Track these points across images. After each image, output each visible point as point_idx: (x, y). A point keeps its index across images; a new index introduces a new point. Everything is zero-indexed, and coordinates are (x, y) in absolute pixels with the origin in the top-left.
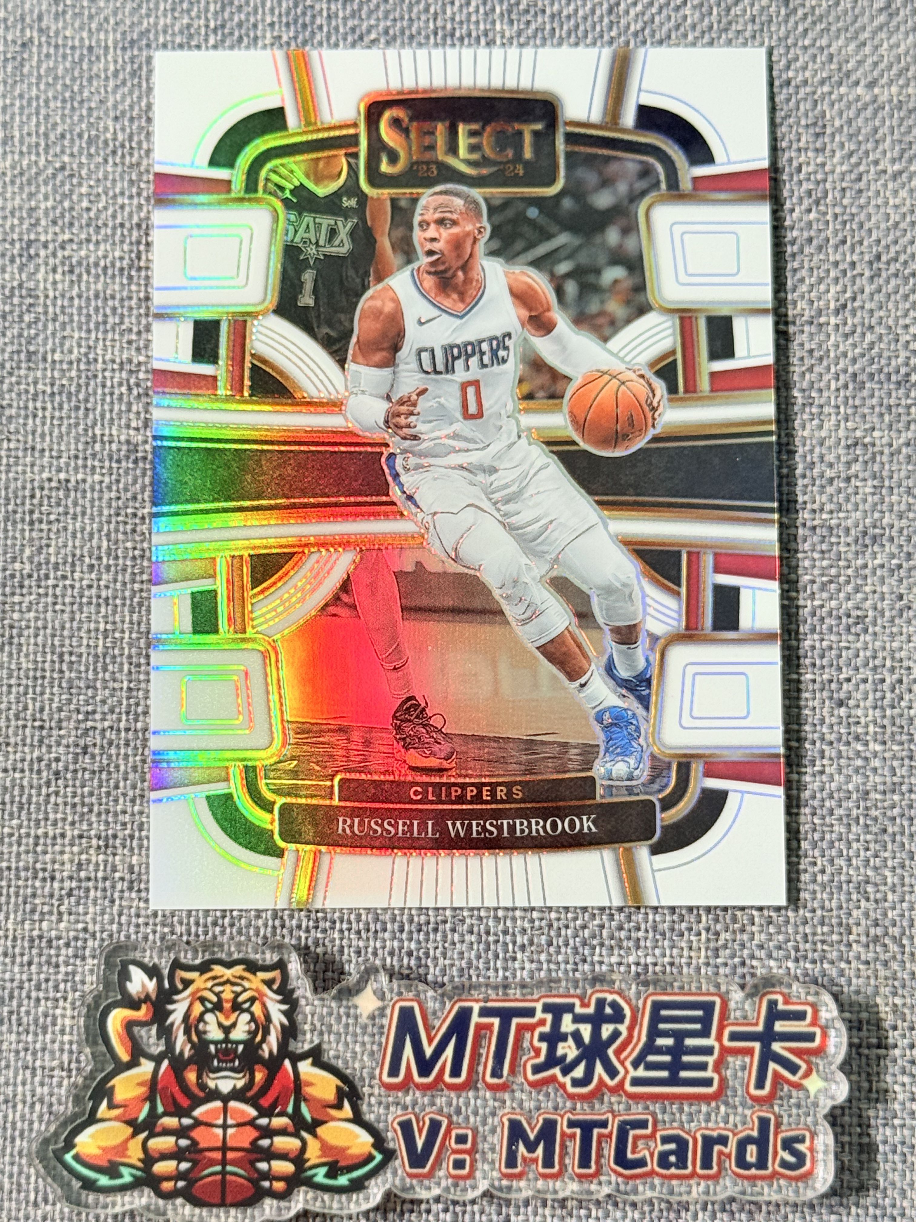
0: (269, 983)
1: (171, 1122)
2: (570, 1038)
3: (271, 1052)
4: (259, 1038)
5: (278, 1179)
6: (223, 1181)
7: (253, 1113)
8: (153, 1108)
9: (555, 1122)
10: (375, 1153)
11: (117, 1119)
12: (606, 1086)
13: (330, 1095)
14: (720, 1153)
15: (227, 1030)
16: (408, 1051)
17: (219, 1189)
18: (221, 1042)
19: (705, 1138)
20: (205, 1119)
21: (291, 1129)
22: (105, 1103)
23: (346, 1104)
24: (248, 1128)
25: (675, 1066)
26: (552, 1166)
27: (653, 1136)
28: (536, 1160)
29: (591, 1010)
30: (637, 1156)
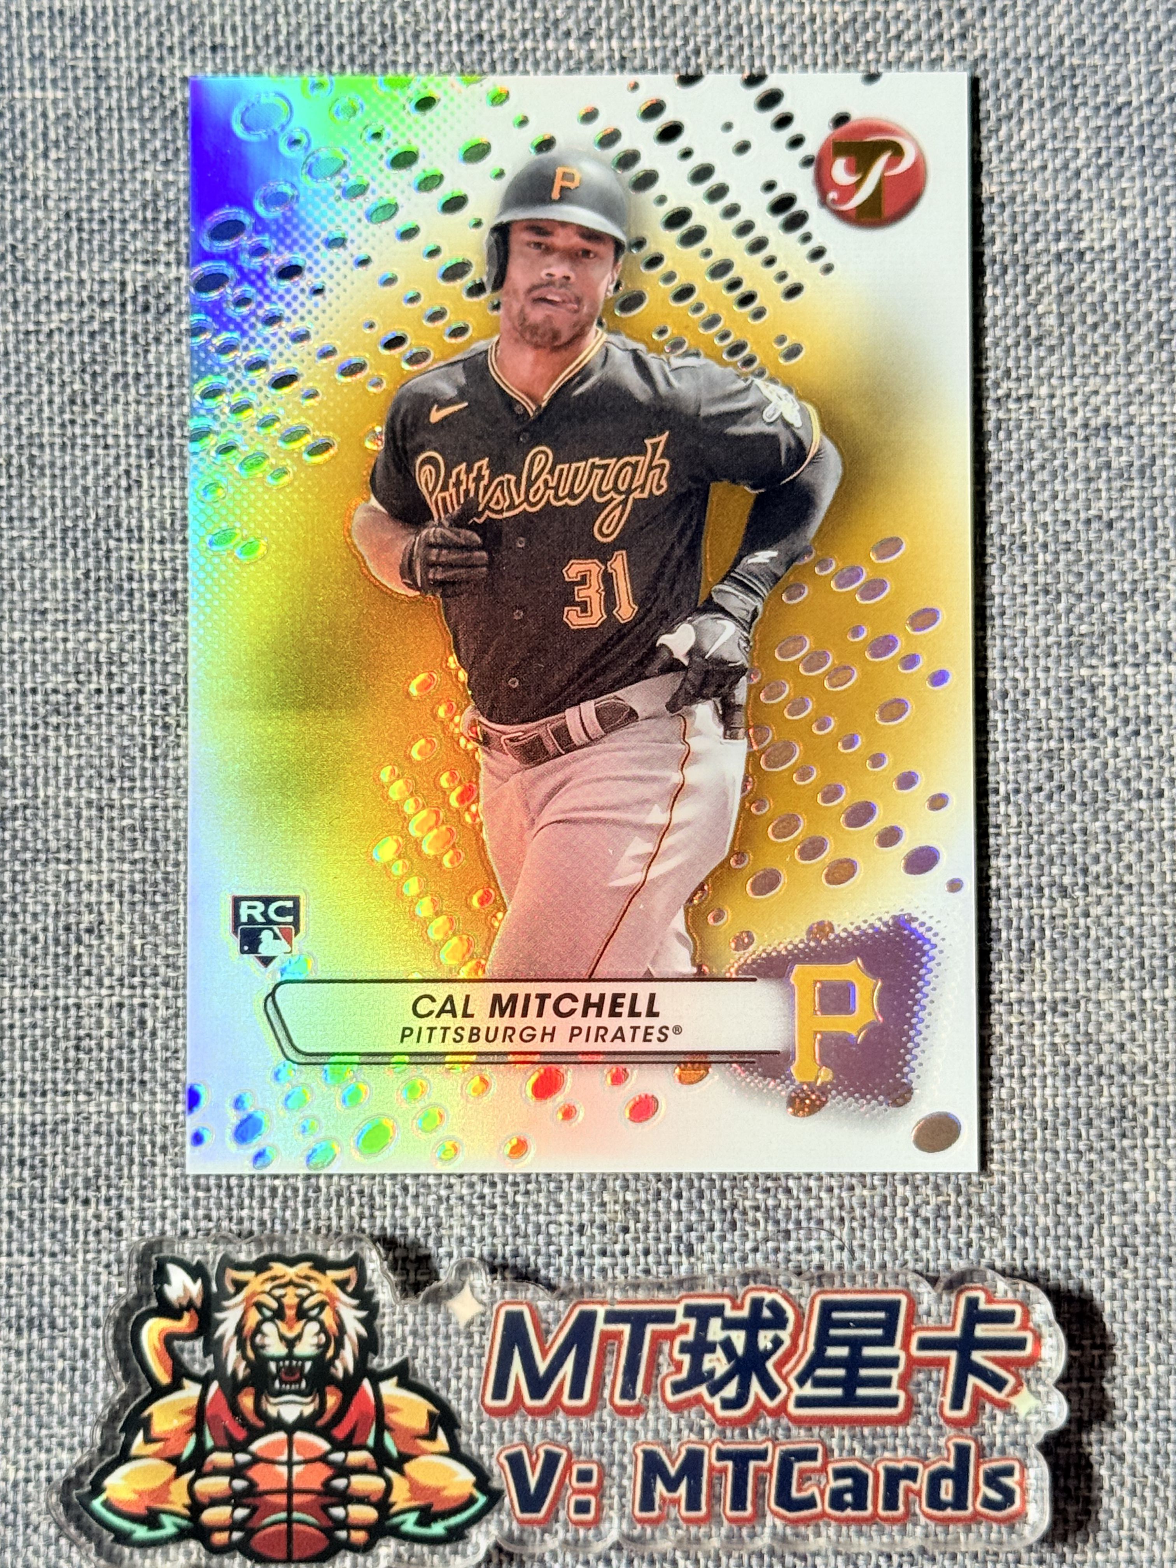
0: (342, 1284)
1: (223, 1459)
2: (719, 1350)
3: (346, 1371)
4: (330, 1353)
6: (289, 1532)
7: (324, 1445)
8: (200, 1442)
9: (701, 1454)
10: (477, 1494)
11: (156, 1455)
12: (764, 1407)
13: (421, 1423)
14: (908, 1490)
15: (290, 1343)
16: (517, 1367)
17: (284, 1541)
18: (283, 1359)
19: (889, 1471)
20: (265, 1455)
21: (373, 1466)
22: (140, 1436)
23: (441, 1433)
24: (319, 1466)
25: (851, 1383)
26: (698, 1508)
27: (823, 1469)
28: (676, 1502)
29: (745, 1313)
30: (805, 1494)
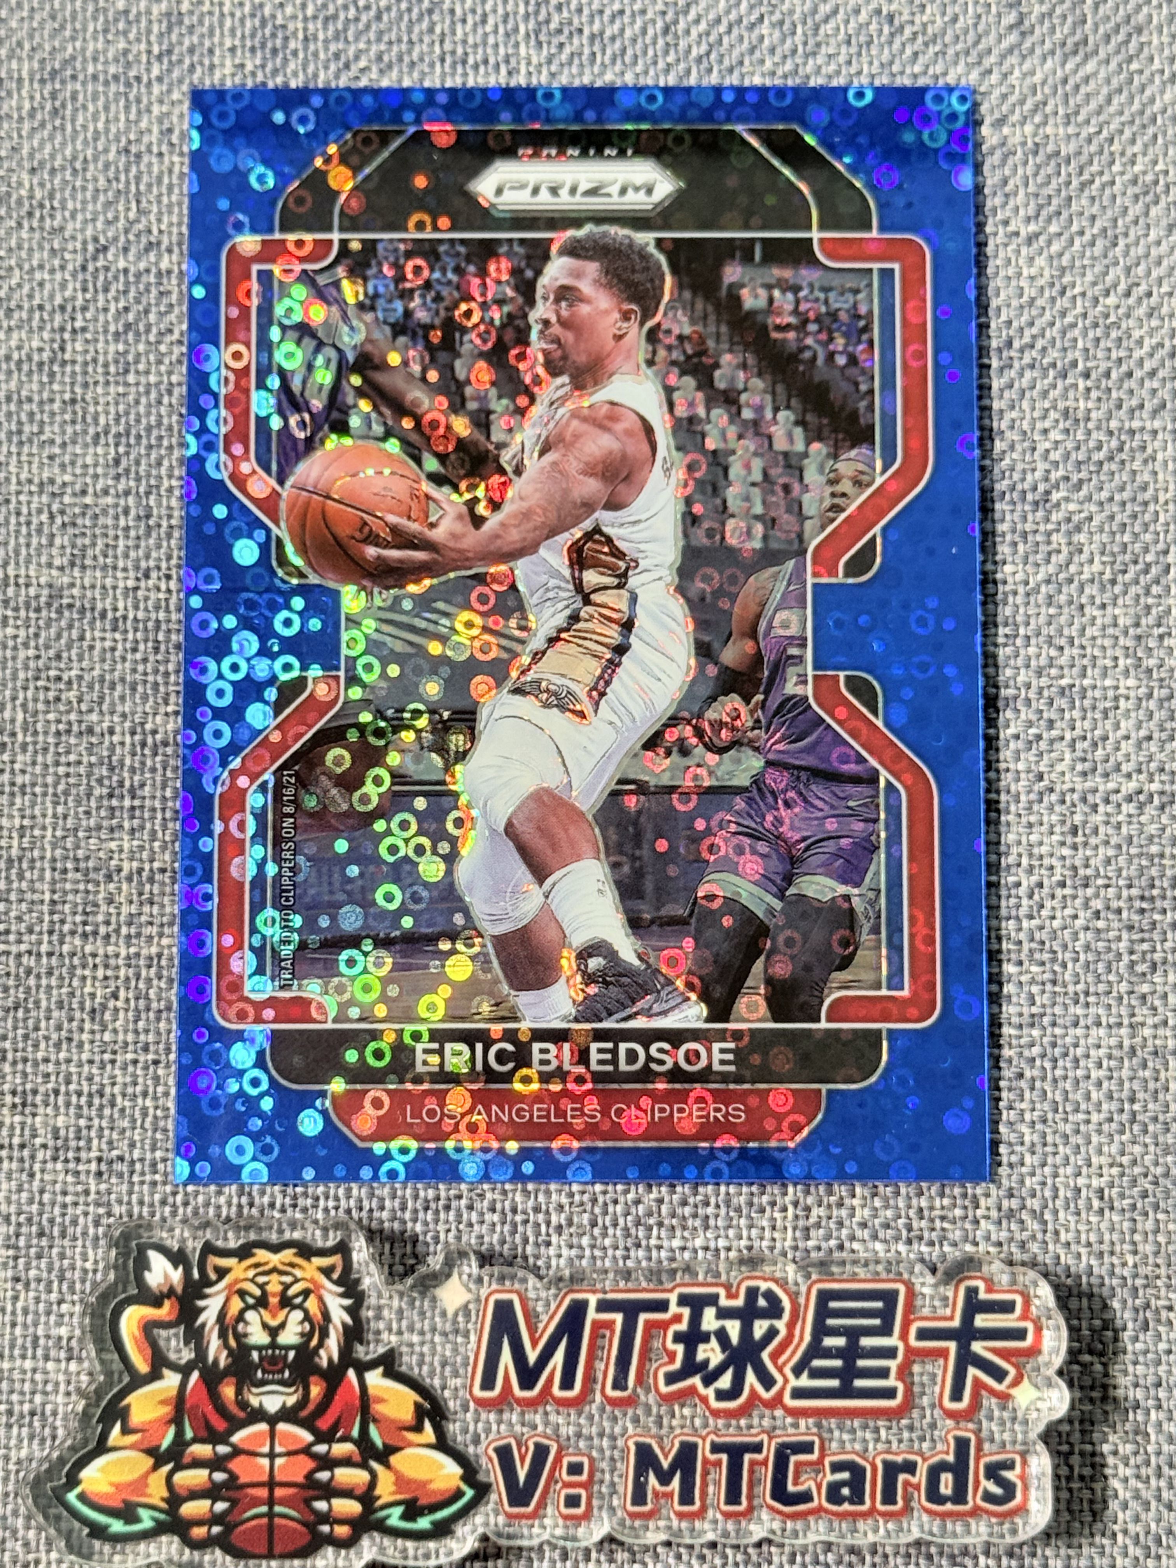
0: (327, 1272)
1: (203, 1450)
2: (713, 1339)
3: (330, 1360)
4: (314, 1342)
5: (341, 1522)
6: (271, 1525)
7: (308, 1437)
8: (180, 1433)
9: (695, 1446)
10: (464, 1487)
11: (132, 1447)
12: (759, 1398)
13: (407, 1415)
14: (907, 1483)
15: (274, 1332)
16: (506, 1357)
17: (265, 1535)
18: (266, 1348)
19: (887, 1465)
20: (246, 1447)
21: (357, 1458)
22: (118, 1427)
23: (428, 1425)
24: (302, 1458)
25: (848, 1373)
27: (820, 1461)
28: (670, 1495)
29: (740, 1302)
30: (800, 1488)
